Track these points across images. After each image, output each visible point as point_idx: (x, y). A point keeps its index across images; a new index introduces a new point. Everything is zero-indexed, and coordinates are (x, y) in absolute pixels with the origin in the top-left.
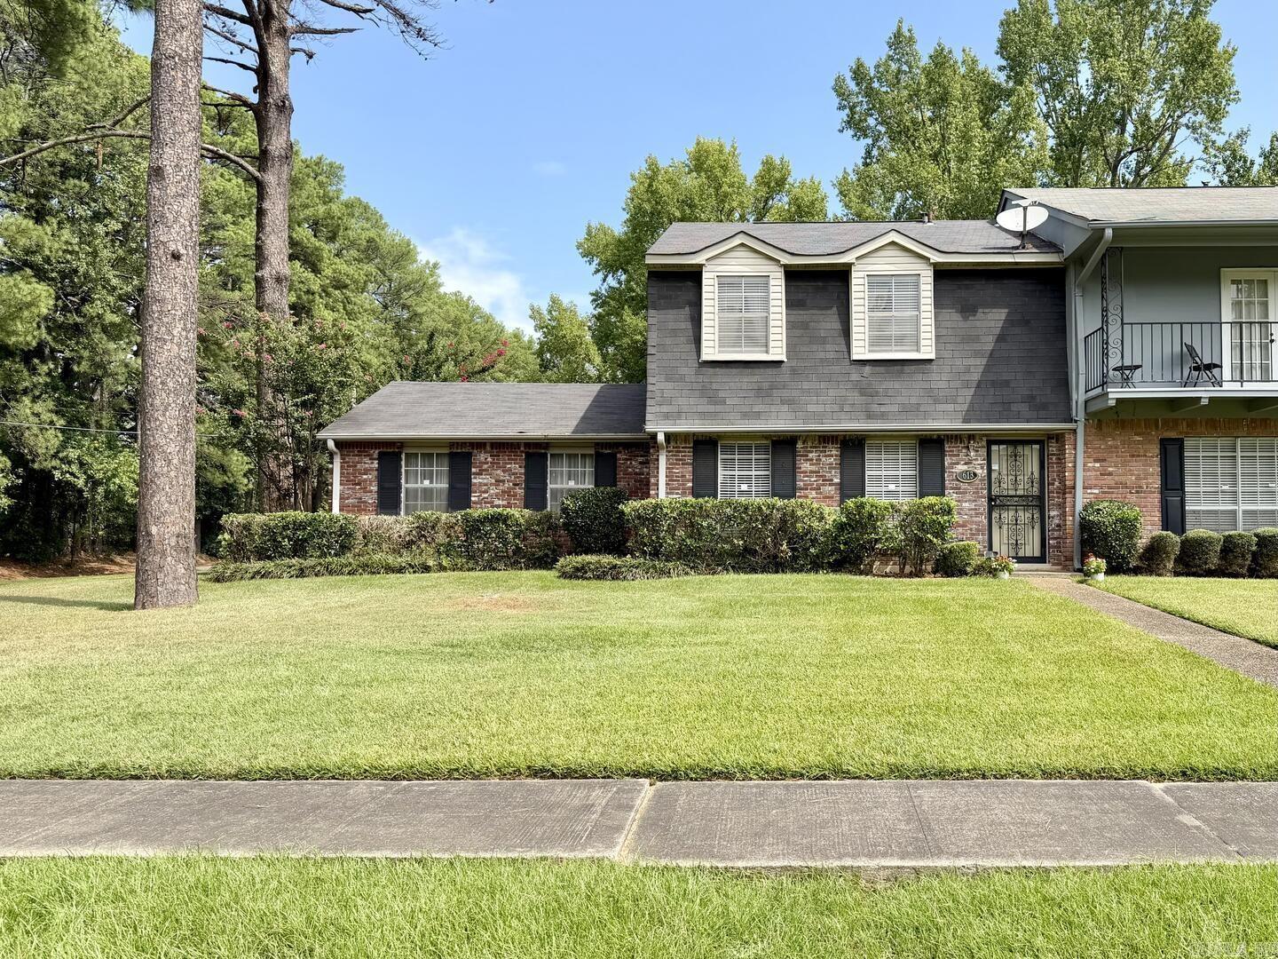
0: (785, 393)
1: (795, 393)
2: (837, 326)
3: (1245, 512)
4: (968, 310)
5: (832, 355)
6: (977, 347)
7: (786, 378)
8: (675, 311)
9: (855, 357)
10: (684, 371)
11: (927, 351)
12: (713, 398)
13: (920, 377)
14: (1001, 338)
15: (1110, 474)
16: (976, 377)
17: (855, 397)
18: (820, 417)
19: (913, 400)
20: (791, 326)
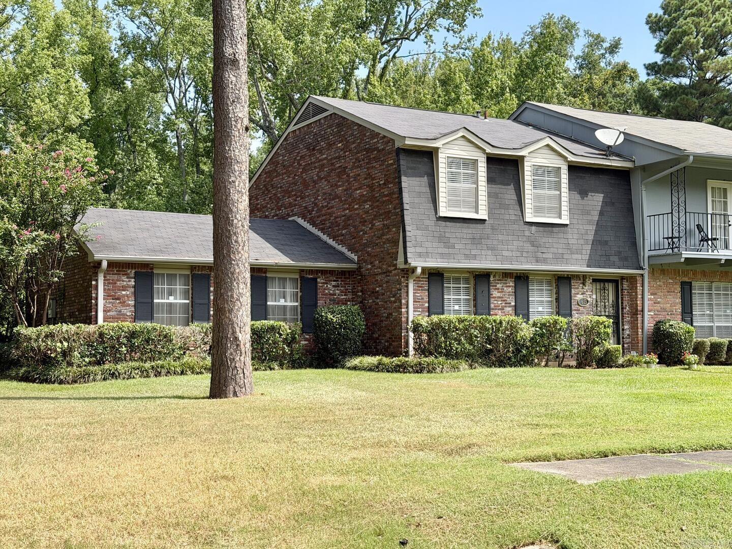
0: (489, 242)
1: (495, 242)
2: (514, 197)
3: (717, 327)
4: (583, 193)
5: (513, 218)
6: (590, 218)
7: (489, 231)
8: (418, 179)
9: (528, 220)
10: (427, 222)
11: (565, 220)
12: (443, 240)
13: (561, 235)
14: (601, 213)
15: (659, 303)
16: (591, 237)
17: (528, 247)
18: (510, 260)
19: (560, 251)
20: (490, 195)
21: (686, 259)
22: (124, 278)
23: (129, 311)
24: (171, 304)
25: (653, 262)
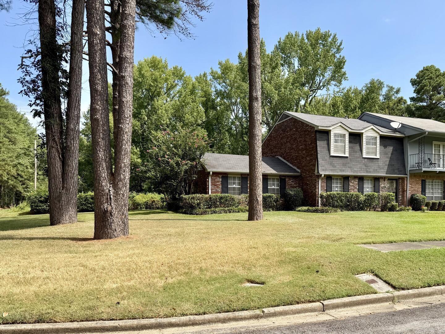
0: (349, 165)
1: (351, 165)
2: (359, 148)
3: (435, 197)
4: (385, 147)
5: (358, 156)
6: (387, 156)
7: (349, 161)
8: (323, 142)
9: (364, 157)
10: (326, 158)
11: (378, 157)
12: (331, 164)
13: (376, 162)
14: (392, 154)
15: (413, 187)
16: (388, 163)
17: (364, 167)
18: (357, 172)
19: (376, 168)
20: (350, 148)
21: (424, 171)
22: (218, 178)
23: (220, 190)
24: (234, 188)
25: (411, 172)
